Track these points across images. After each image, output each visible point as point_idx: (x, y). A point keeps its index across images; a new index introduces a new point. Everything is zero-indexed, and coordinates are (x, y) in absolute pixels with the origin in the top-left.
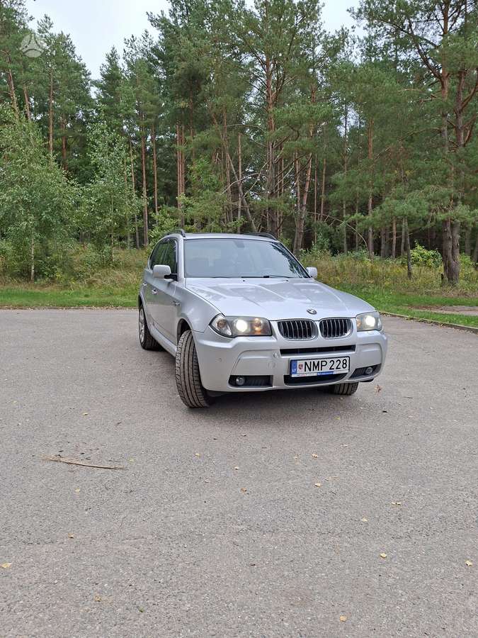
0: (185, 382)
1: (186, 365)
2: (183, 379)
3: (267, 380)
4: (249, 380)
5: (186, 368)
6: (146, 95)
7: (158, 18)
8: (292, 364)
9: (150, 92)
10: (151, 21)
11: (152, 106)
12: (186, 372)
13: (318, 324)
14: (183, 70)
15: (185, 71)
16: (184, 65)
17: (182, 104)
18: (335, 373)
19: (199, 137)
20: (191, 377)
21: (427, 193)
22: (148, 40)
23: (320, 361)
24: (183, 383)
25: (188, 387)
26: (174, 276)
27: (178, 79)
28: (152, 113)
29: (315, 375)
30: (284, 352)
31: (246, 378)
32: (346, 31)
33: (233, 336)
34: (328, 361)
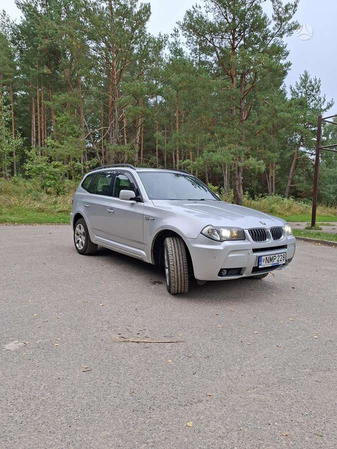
0: (178, 275)
1: (178, 263)
2: (176, 273)
3: (239, 271)
4: (230, 271)
5: (178, 265)
6: (5, 60)
7: (23, 3)
8: (259, 259)
9: (8, 58)
10: (18, 4)
11: (10, 69)
12: (179, 268)
13: (269, 230)
14: (46, 45)
15: (48, 46)
16: (47, 41)
17: (45, 71)
18: (279, 264)
19: (63, 97)
20: (182, 271)
21: (230, 149)
22: (6, 18)
23: (273, 256)
24: (176, 276)
25: (179, 279)
26: (138, 199)
27: (41, 51)
28: (10, 74)
29: (270, 265)
30: (255, 250)
31: (228, 270)
32: (167, 36)
33: (221, 241)
34: (277, 255)
